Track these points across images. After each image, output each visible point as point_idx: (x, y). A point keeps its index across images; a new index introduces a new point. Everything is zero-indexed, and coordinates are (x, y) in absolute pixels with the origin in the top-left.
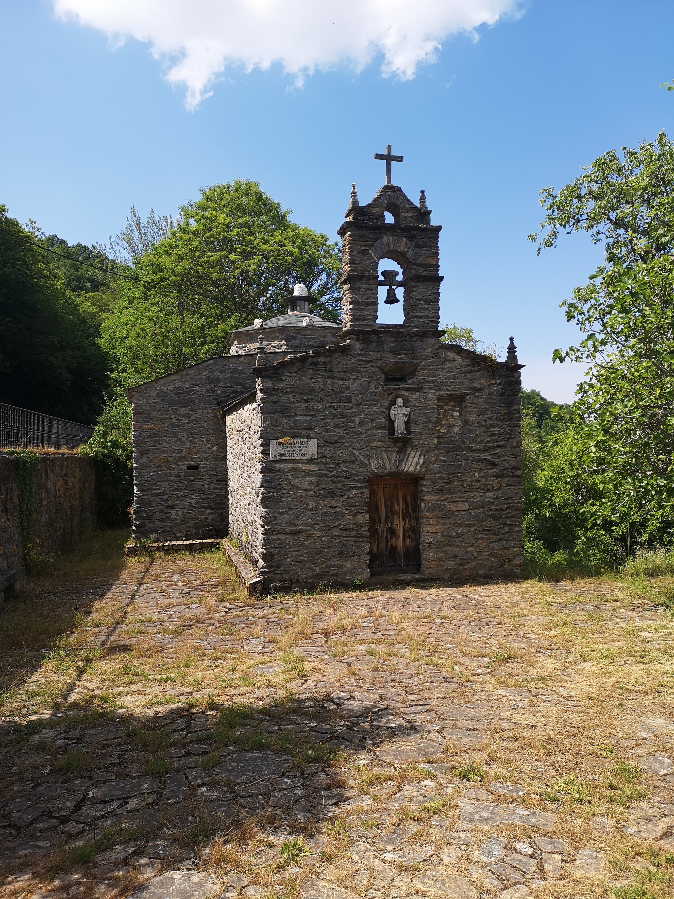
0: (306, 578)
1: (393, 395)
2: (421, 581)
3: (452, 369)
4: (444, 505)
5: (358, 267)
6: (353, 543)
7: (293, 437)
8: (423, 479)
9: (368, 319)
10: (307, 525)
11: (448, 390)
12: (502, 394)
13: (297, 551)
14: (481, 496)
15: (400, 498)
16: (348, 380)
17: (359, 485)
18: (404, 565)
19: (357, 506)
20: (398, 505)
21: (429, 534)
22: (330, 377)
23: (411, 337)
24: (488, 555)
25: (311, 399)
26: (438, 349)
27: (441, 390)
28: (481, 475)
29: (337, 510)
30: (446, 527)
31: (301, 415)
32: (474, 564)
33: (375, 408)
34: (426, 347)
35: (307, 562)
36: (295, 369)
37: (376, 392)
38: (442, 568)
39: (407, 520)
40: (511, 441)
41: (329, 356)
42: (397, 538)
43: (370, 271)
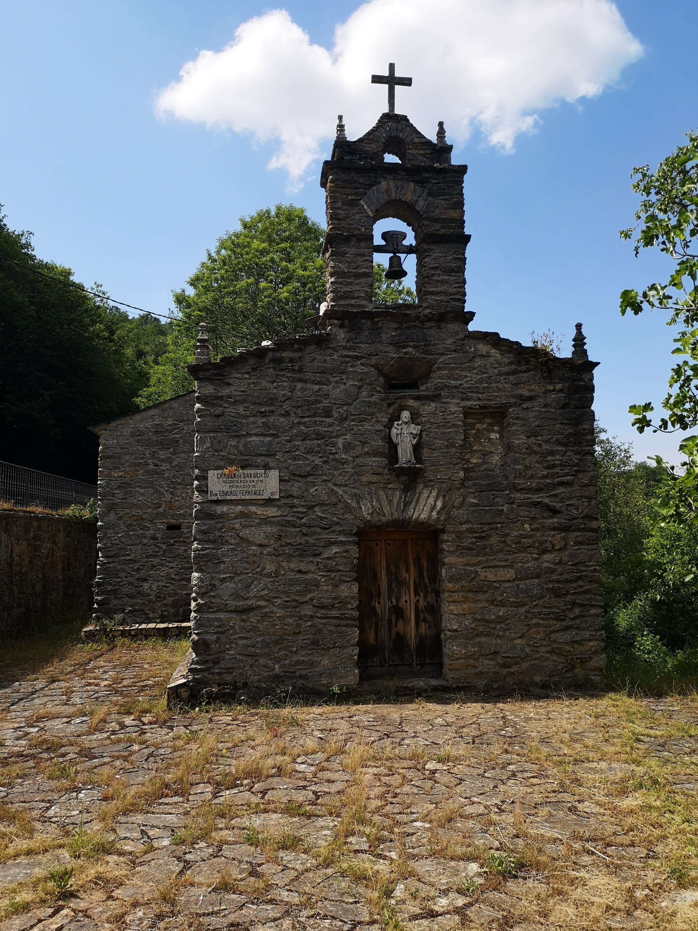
0: (259, 681)
1: (396, 406)
2: (439, 690)
3: (486, 369)
4: (476, 572)
5: (344, 224)
6: (332, 628)
7: (243, 468)
8: (443, 531)
9: (358, 297)
10: (262, 598)
11: (479, 399)
12: (565, 406)
13: (246, 638)
14: (535, 559)
15: (411, 561)
16: (327, 385)
17: (342, 538)
18: (417, 665)
19: (339, 571)
20: (408, 571)
21: (452, 616)
22: (300, 380)
23: (422, 322)
24: (548, 652)
25: (272, 412)
26: (463, 339)
27: (468, 400)
28: (533, 527)
29: (309, 576)
30: (480, 605)
31: (256, 435)
32: (525, 665)
33: (367, 426)
34: (445, 336)
35: (261, 655)
36: (248, 368)
37: (369, 402)
38: (474, 671)
39: (422, 594)
40: (580, 476)
41: (299, 350)
42: (407, 621)
43: (359, 229)
